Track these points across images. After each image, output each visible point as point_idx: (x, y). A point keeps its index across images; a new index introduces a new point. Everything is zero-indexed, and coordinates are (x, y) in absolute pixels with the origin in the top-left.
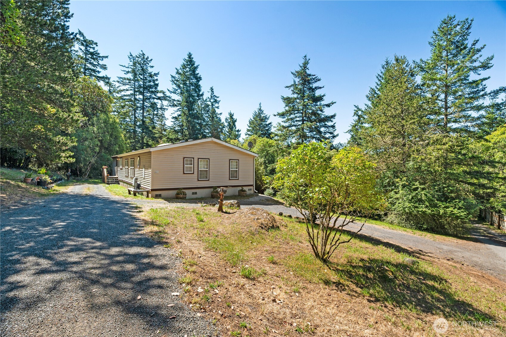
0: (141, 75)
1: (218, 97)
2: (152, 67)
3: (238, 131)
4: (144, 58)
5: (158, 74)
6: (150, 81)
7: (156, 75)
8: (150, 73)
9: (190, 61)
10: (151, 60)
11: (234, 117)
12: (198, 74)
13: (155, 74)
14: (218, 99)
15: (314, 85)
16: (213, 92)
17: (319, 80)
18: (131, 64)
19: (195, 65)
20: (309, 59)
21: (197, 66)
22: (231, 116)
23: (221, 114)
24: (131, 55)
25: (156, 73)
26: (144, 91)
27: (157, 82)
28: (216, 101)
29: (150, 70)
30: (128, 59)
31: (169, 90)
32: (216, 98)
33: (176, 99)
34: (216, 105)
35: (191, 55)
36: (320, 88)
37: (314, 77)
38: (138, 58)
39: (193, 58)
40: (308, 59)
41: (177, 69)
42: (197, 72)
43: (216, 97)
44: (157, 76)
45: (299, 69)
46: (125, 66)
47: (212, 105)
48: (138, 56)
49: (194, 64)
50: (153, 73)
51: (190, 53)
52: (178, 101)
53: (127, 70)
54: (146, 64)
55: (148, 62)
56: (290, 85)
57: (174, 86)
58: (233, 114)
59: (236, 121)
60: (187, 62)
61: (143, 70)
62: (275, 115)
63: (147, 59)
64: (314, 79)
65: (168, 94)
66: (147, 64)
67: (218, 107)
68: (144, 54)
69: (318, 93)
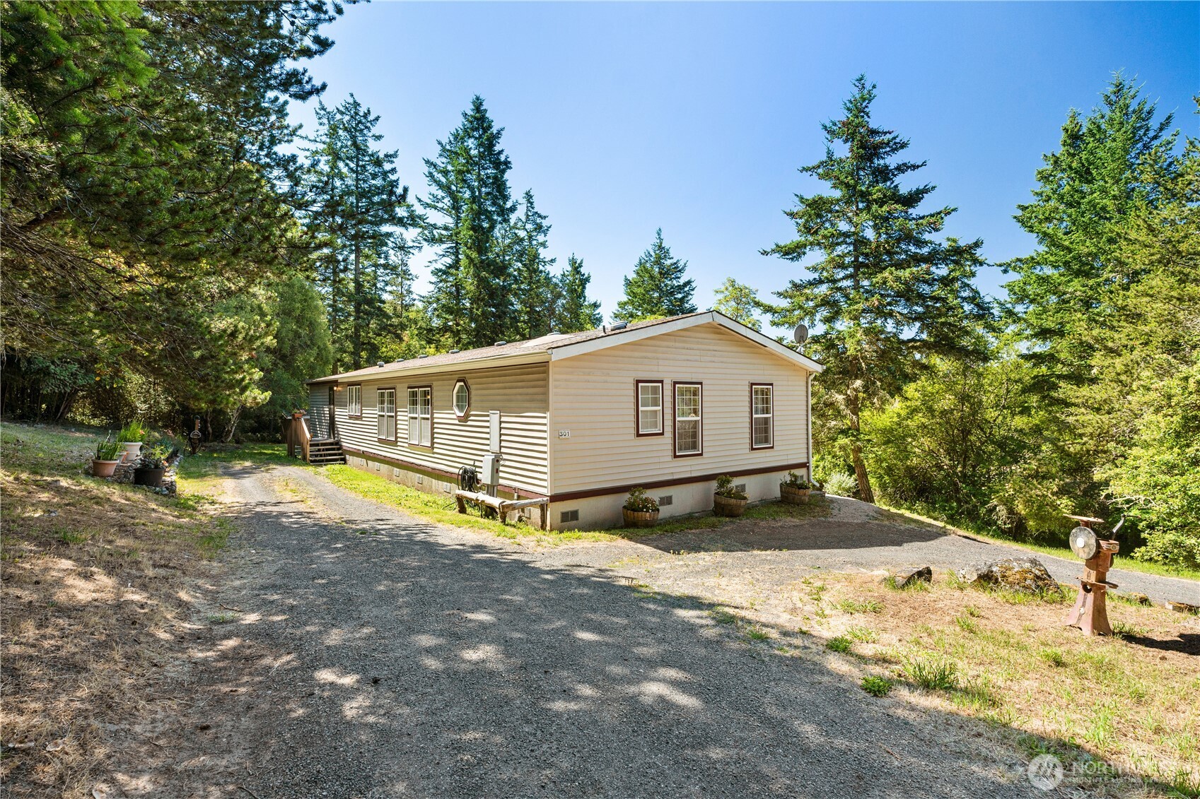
0: (351, 159)
1: (545, 217)
2: (378, 138)
3: (595, 306)
4: (357, 114)
5: (395, 155)
6: (374, 176)
7: (390, 157)
8: (372, 155)
9: (479, 122)
10: (377, 119)
11: (582, 270)
12: (501, 152)
13: (386, 156)
14: (545, 223)
15: (892, 161)
16: (532, 203)
17: (903, 146)
18: (325, 129)
19: (494, 130)
20: (874, 87)
21: (499, 133)
22: (576, 267)
23: (553, 261)
24: (323, 109)
25: (391, 152)
26: (358, 202)
27: (392, 177)
28: (539, 228)
29: (373, 146)
30: (315, 118)
31: (420, 200)
32: (539, 220)
33: (439, 224)
34: (541, 238)
35: (481, 104)
36: (915, 167)
37: (889, 137)
38: (342, 113)
39: (486, 110)
40: (868, 86)
41: (440, 143)
42: (497, 148)
43: (540, 216)
44: (392, 162)
45: (842, 116)
46: (306, 138)
47: (530, 237)
48: (342, 109)
49: (490, 127)
50: (381, 155)
51: (478, 98)
52: (446, 228)
53: (313, 147)
54: (361, 131)
55: (369, 124)
56: (816, 163)
57: (434, 189)
58: (581, 262)
59: (587, 280)
60: (471, 122)
61: (355, 144)
62: (765, 253)
63: (365, 116)
64: (888, 144)
65: (419, 210)
66: (365, 132)
67: (543, 245)
68: (356, 104)
69: (906, 183)
